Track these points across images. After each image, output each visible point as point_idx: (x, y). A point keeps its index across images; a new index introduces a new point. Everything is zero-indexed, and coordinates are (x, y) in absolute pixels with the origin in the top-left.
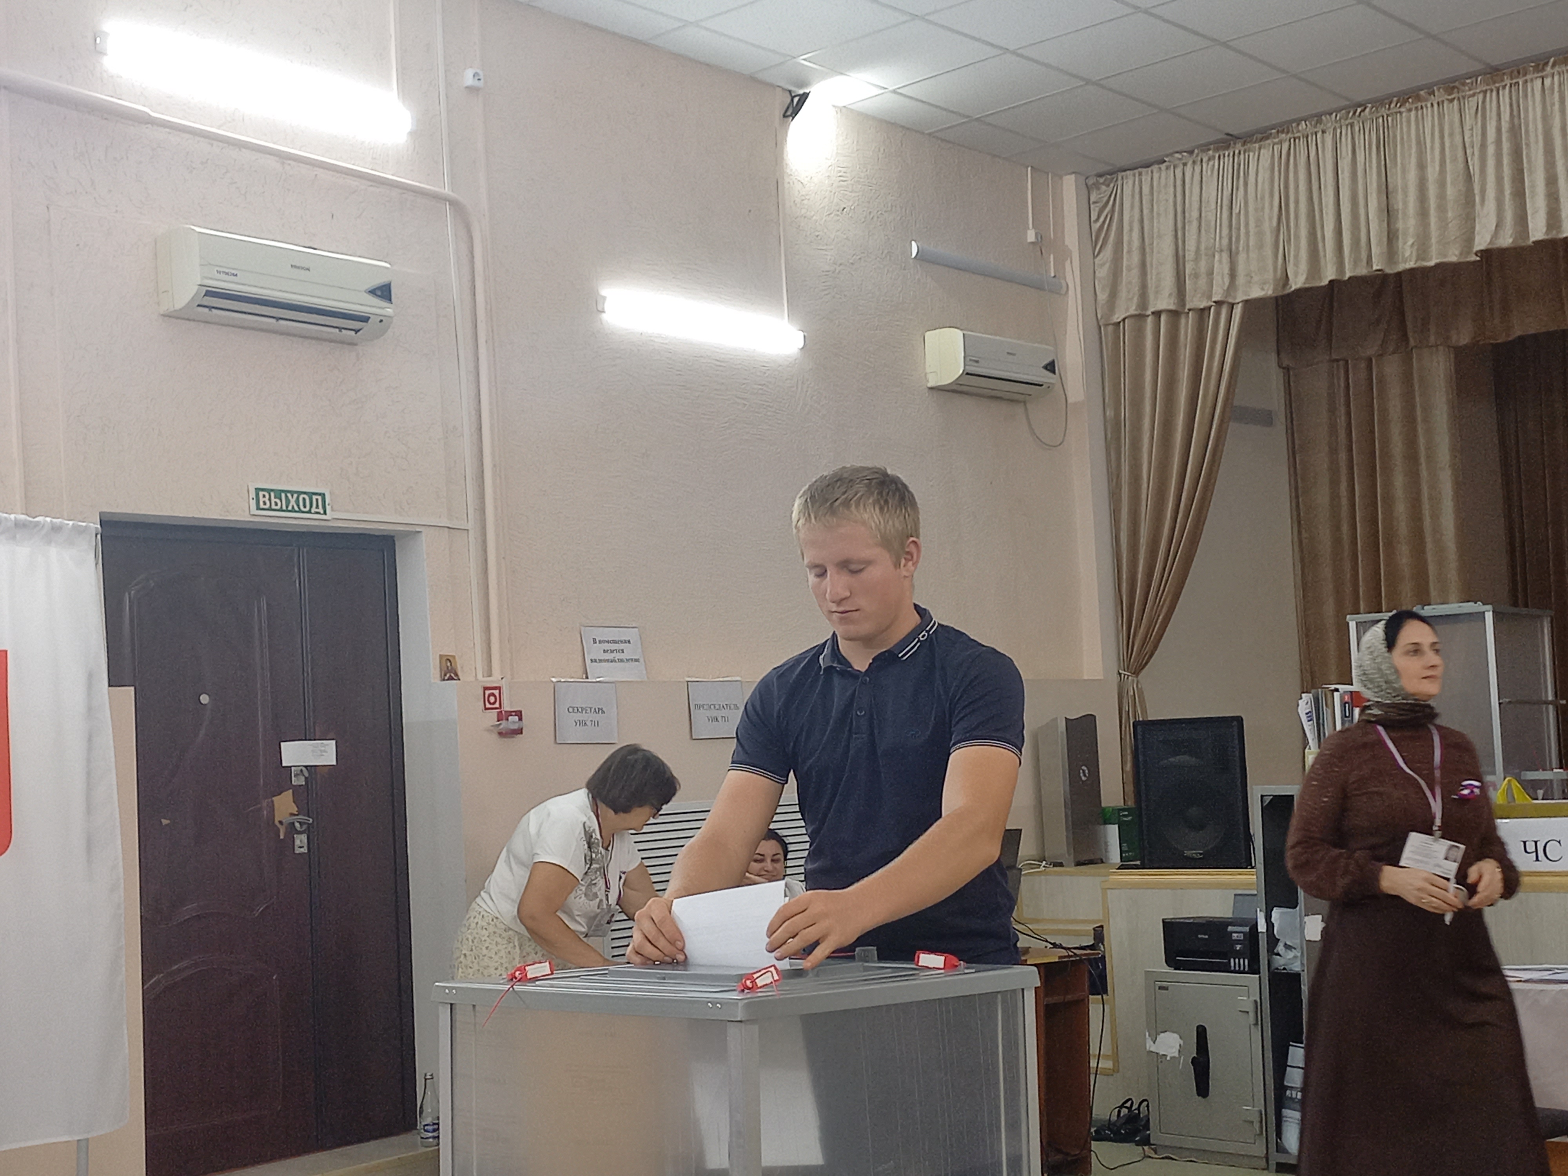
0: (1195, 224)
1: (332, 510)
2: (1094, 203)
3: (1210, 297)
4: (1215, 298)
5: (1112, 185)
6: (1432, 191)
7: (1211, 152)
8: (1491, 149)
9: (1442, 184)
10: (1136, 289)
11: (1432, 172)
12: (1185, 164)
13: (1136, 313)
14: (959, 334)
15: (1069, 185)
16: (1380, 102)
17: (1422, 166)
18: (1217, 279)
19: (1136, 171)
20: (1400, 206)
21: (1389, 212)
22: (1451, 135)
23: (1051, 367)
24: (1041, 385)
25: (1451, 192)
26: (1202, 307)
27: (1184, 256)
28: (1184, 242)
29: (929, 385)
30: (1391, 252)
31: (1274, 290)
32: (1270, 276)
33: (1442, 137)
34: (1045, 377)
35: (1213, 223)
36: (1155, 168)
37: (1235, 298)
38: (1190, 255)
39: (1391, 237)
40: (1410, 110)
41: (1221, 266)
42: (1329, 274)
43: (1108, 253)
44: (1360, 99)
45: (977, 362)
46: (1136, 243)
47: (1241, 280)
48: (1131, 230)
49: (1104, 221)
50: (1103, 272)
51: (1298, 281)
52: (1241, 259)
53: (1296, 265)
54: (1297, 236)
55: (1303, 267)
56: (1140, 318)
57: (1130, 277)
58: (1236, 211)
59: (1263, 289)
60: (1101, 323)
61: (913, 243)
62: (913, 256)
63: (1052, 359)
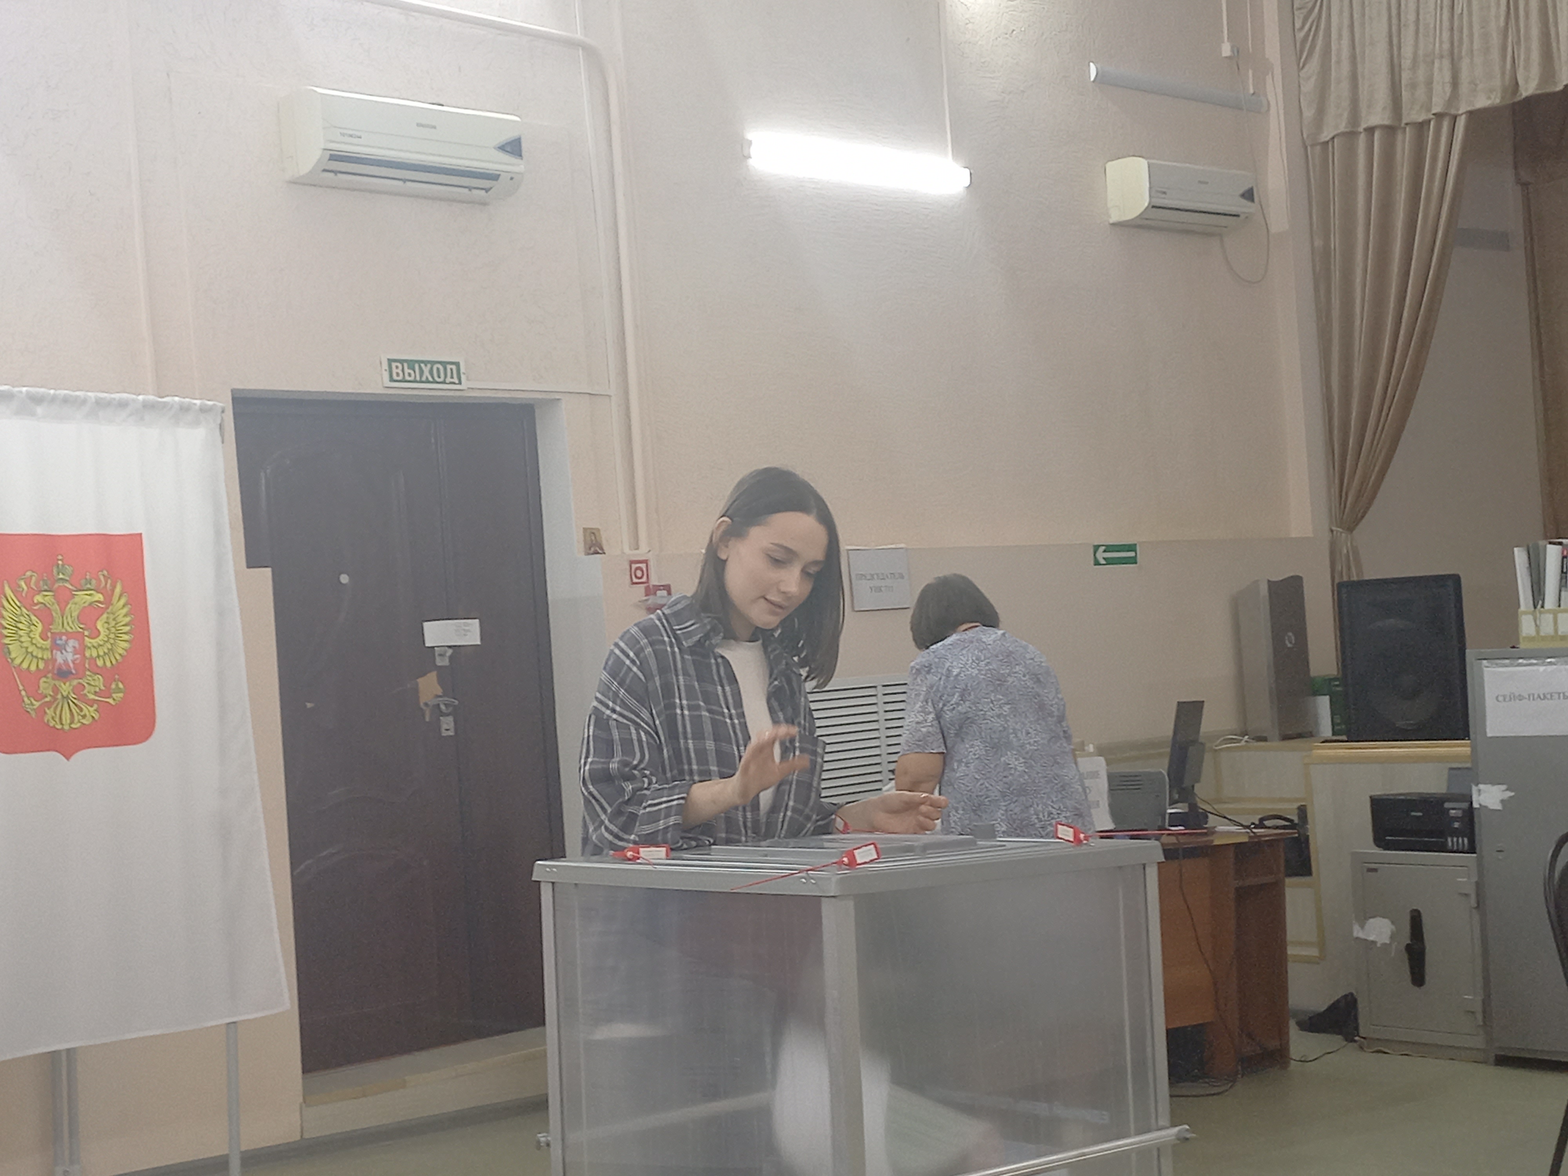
0: (1412, 28)
1: (468, 379)
2: (1297, 10)
3: (1429, 109)
4: (1436, 110)
10: (1346, 104)
13: (1347, 130)
14: (1143, 163)
18: (1437, 88)
23: (1249, 195)
24: (1237, 216)
26: (1420, 120)
27: (1400, 66)
28: (1399, 48)
29: (1111, 221)
31: (1503, 98)
32: (1497, 83)
34: (1242, 207)
35: (1432, 26)
37: (1458, 110)
38: (1406, 63)
41: (1442, 75)
42: (1564, 78)
43: (1314, 65)
45: (1165, 193)
46: (1345, 55)
47: (1464, 88)
48: (1340, 37)
49: (1310, 30)
50: (1309, 86)
51: (1529, 87)
52: (1465, 65)
53: (1527, 68)
54: (1528, 38)
55: (1535, 70)
56: (1351, 135)
57: (1339, 91)
58: (1458, 11)
59: (1489, 98)
60: (1308, 143)
61: (1091, 64)
62: (1092, 79)
63: (1250, 186)
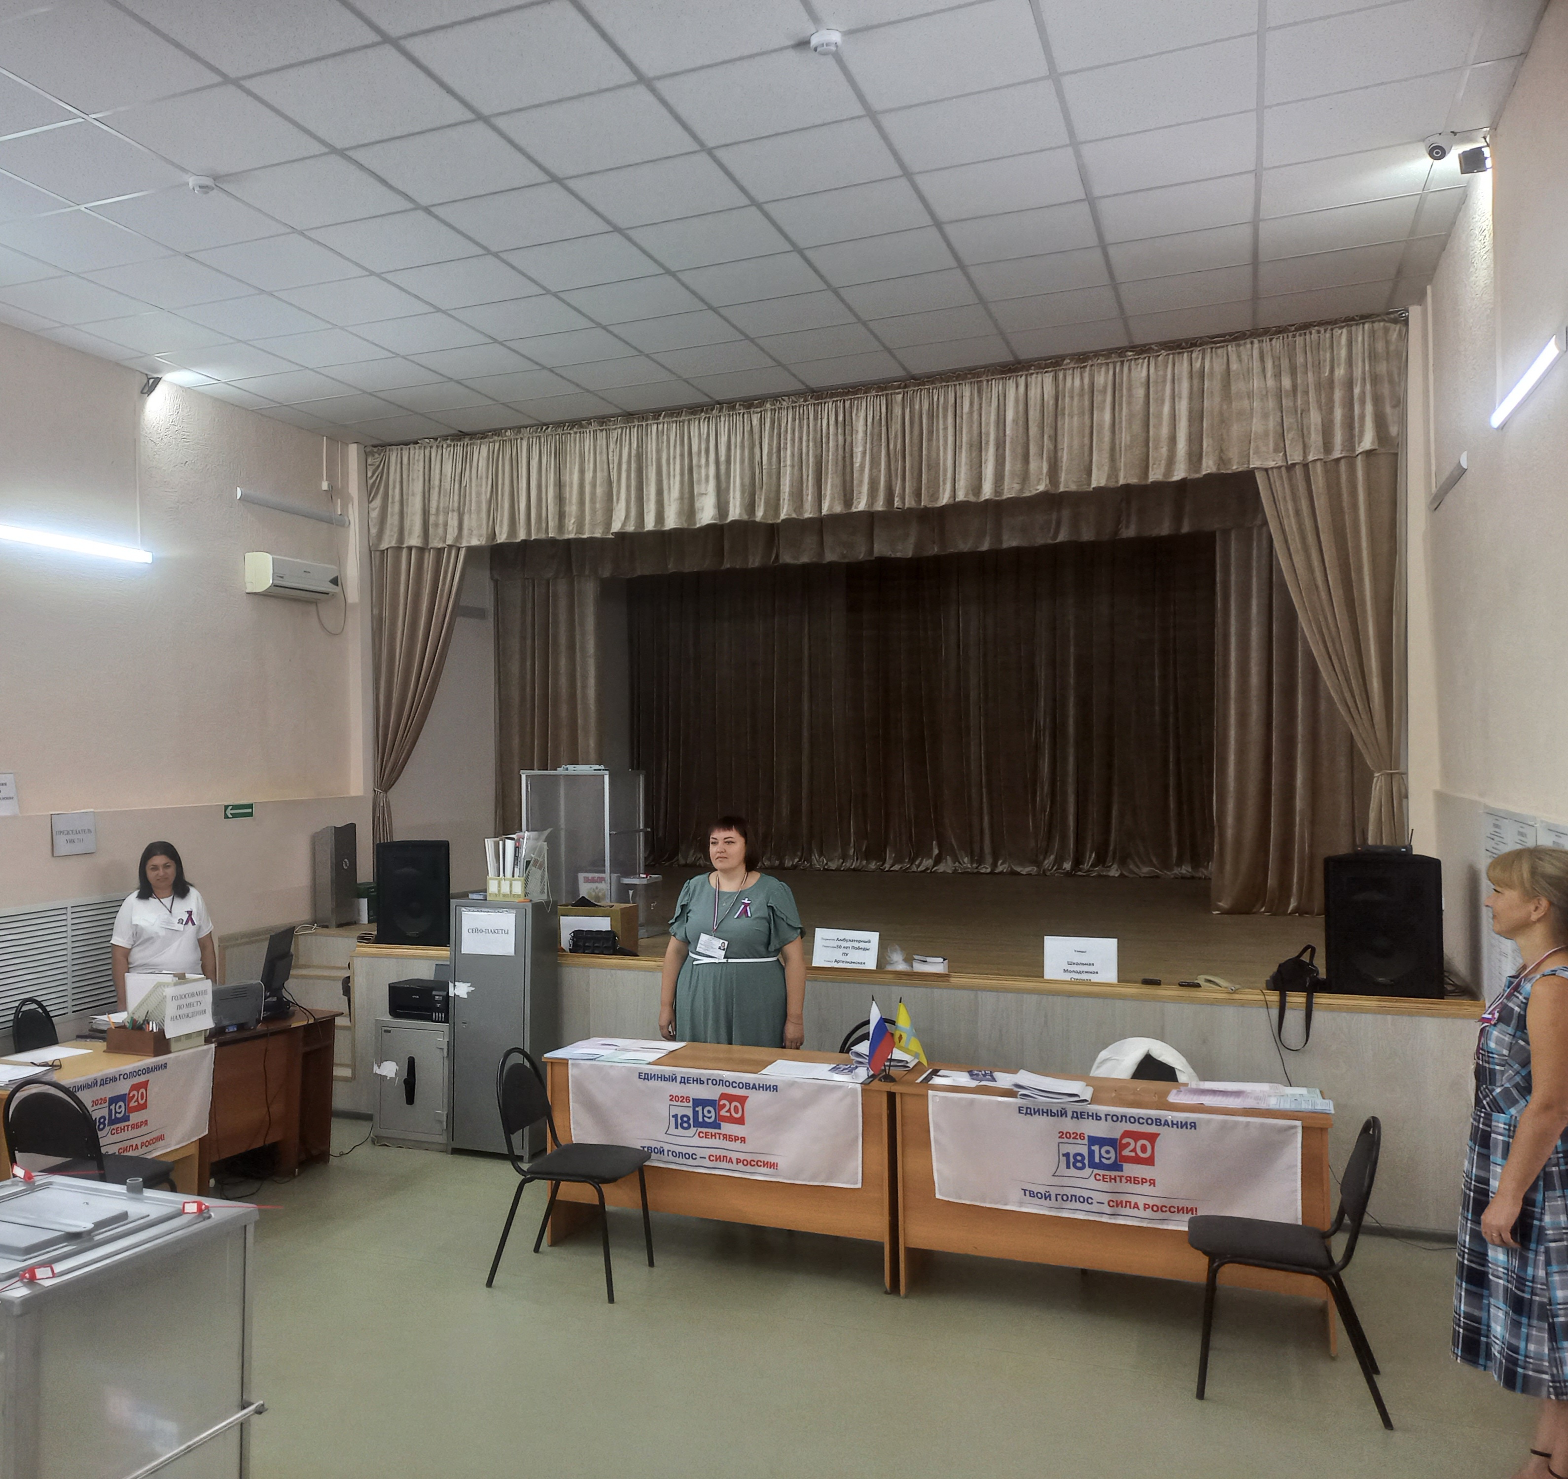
0: (437, 489)
2: (370, 465)
3: (445, 542)
4: (449, 542)
5: (382, 454)
6: (588, 489)
7: (448, 442)
8: (624, 467)
9: (594, 485)
10: (396, 529)
11: (589, 476)
12: (431, 447)
13: (396, 545)
14: (269, 557)
15: (353, 451)
16: (559, 424)
17: (582, 472)
18: (450, 530)
19: (399, 447)
20: (568, 497)
21: (560, 499)
22: (601, 453)
23: (335, 581)
24: (328, 594)
25: (599, 491)
26: (439, 547)
27: (429, 511)
28: (429, 501)
29: (247, 591)
30: (561, 526)
31: (487, 541)
32: (484, 532)
33: (595, 454)
34: (331, 588)
35: (448, 491)
36: (412, 446)
37: (461, 544)
38: (433, 511)
39: (561, 515)
40: (576, 433)
41: (453, 522)
42: (522, 536)
43: (377, 502)
44: (546, 421)
45: (282, 577)
46: (397, 498)
47: (465, 532)
48: (394, 487)
49: (376, 479)
50: (374, 514)
51: (502, 538)
52: (466, 518)
53: (501, 526)
54: (502, 507)
55: (505, 528)
56: (399, 549)
57: (392, 520)
58: (464, 484)
59: (479, 540)
60: (372, 549)
61: (238, 488)
62: (238, 498)
63: (335, 575)
